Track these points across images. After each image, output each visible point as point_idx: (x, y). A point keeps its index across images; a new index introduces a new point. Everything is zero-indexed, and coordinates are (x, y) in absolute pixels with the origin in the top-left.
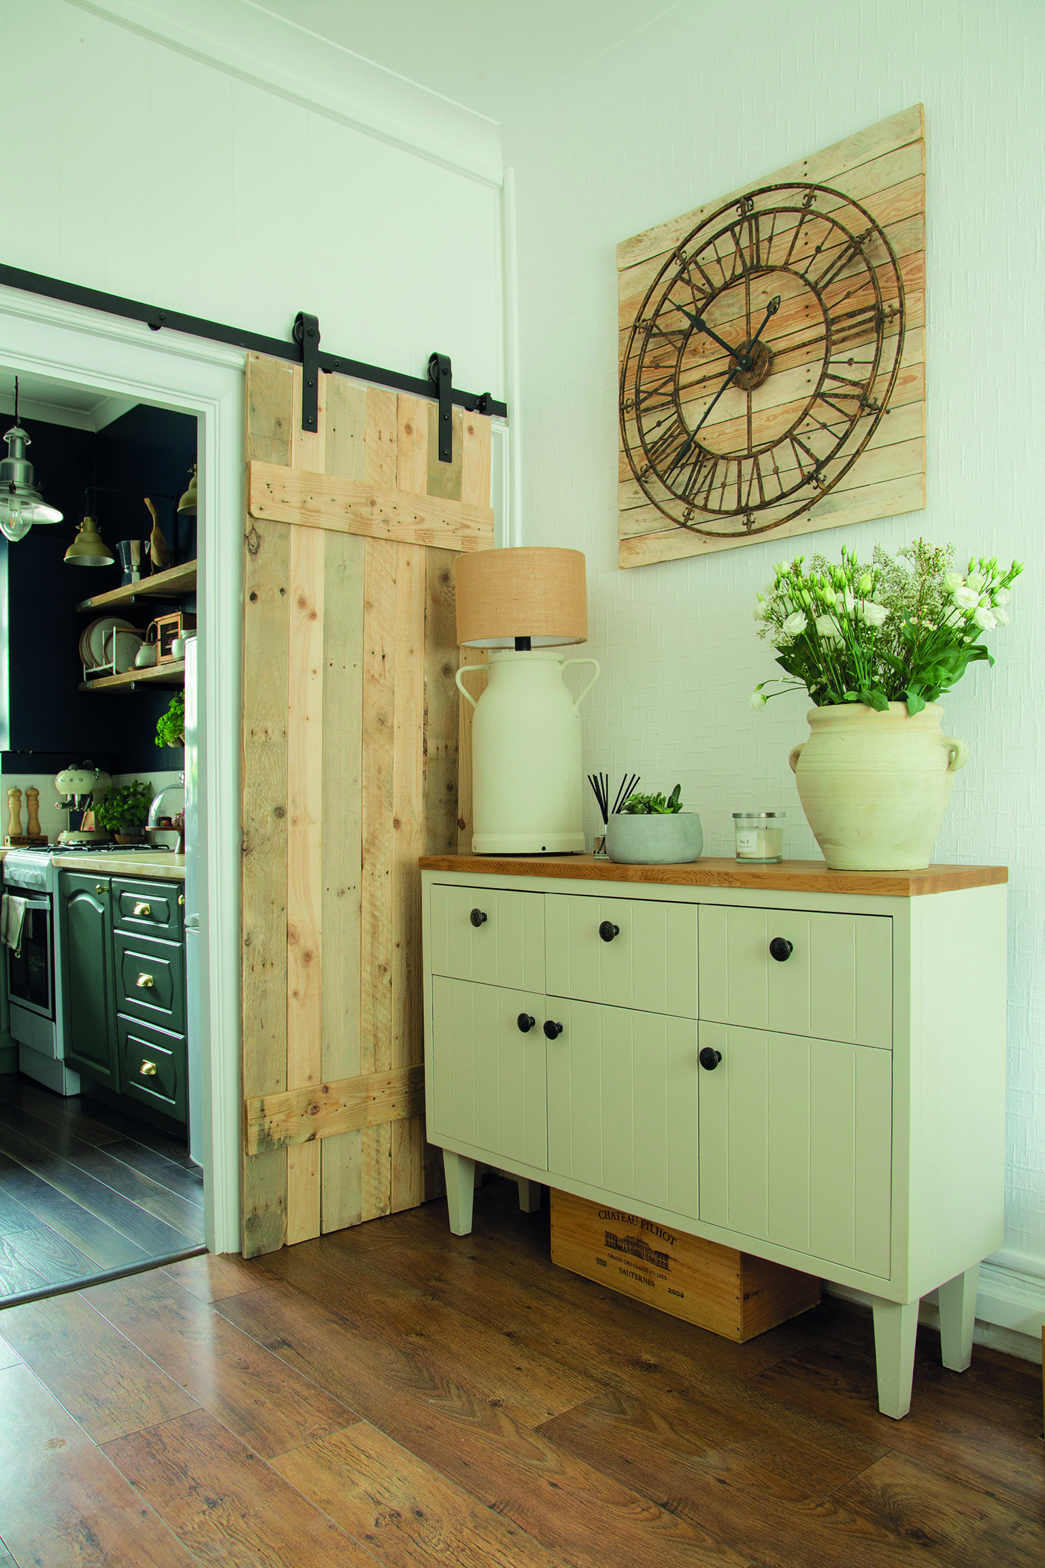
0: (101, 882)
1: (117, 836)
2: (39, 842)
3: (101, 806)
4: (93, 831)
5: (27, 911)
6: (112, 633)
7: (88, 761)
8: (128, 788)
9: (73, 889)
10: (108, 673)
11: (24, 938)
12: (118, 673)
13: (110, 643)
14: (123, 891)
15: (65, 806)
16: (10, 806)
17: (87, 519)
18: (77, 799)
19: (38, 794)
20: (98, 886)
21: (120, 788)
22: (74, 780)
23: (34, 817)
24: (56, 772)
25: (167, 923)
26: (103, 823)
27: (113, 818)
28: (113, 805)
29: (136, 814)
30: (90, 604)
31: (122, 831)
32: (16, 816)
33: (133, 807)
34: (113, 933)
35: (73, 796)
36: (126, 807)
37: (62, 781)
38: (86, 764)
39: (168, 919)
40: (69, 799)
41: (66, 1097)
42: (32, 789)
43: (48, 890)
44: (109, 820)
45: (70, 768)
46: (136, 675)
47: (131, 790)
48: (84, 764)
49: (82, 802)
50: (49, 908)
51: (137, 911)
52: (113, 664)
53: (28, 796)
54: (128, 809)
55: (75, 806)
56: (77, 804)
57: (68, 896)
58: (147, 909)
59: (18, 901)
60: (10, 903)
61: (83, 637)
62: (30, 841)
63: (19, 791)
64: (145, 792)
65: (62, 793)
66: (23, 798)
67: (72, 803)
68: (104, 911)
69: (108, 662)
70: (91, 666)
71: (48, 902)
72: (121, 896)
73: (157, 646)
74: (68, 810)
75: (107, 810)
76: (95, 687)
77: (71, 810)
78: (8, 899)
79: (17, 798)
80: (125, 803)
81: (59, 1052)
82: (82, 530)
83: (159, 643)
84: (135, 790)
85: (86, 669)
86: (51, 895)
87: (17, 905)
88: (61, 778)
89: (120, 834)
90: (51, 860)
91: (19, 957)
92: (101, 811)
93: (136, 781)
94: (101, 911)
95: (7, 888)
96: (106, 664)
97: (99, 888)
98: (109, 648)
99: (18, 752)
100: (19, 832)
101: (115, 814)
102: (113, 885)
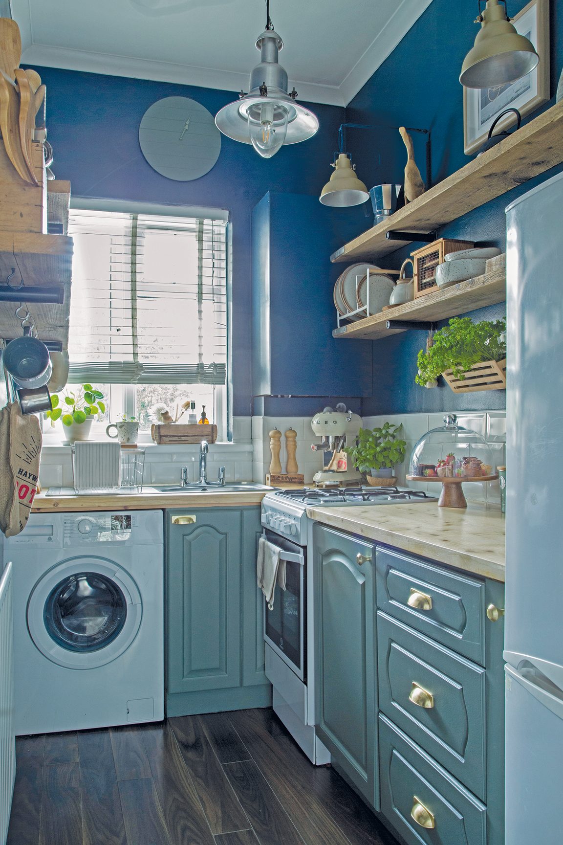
0: (362, 549)
1: (368, 478)
2: (297, 480)
3: (354, 448)
4: (346, 472)
5: (281, 561)
6: (366, 277)
7: (341, 404)
8: (379, 430)
9: (329, 547)
10: (361, 316)
11: (278, 590)
12: (370, 315)
13: (363, 287)
14: (391, 567)
15: (319, 447)
16: (271, 446)
17: (342, 157)
18: (331, 440)
19: (296, 435)
20: (359, 555)
21: (372, 430)
22: (329, 423)
23: (291, 456)
24: (312, 415)
25: (461, 632)
26: (356, 465)
27: (366, 460)
28: (365, 447)
29: (388, 456)
30: (343, 251)
31: (373, 472)
32: (276, 455)
33: (385, 449)
34: (376, 616)
35: (327, 438)
36: (378, 449)
37: (318, 423)
38: (339, 407)
39: (464, 626)
40: (324, 440)
41: (315, 766)
42: (291, 430)
43: (302, 543)
44: (362, 462)
45: (325, 410)
46: (391, 313)
47: (384, 432)
48: (337, 406)
49: (336, 444)
50: (302, 563)
51: (412, 600)
52: (367, 307)
53: (287, 437)
54: (381, 452)
55: (330, 447)
56: (331, 445)
57: (323, 555)
58: (426, 601)
59: (273, 549)
60: (266, 549)
61: (337, 285)
62: (288, 480)
63: (279, 432)
64: (395, 434)
65: (317, 435)
66: (283, 439)
67: (326, 445)
68: (364, 582)
69: (362, 304)
70: (344, 312)
71: (301, 555)
72: (388, 572)
73: (413, 282)
74: (322, 452)
75: (359, 453)
76: (348, 332)
77: (326, 451)
78: (264, 543)
79: (277, 439)
80: (377, 445)
81: (311, 721)
82: (336, 167)
83: (415, 279)
84: (387, 432)
85: (340, 315)
86: (305, 548)
87: (272, 553)
88: (316, 420)
89: (371, 476)
90: (305, 510)
91: (272, 609)
92: (354, 453)
93: (388, 423)
94: (361, 582)
95: (264, 530)
96: (360, 307)
97: (360, 557)
98: (362, 291)
99: (279, 396)
100: (278, 471)
101: (368, 457)
102: (377, 553)
